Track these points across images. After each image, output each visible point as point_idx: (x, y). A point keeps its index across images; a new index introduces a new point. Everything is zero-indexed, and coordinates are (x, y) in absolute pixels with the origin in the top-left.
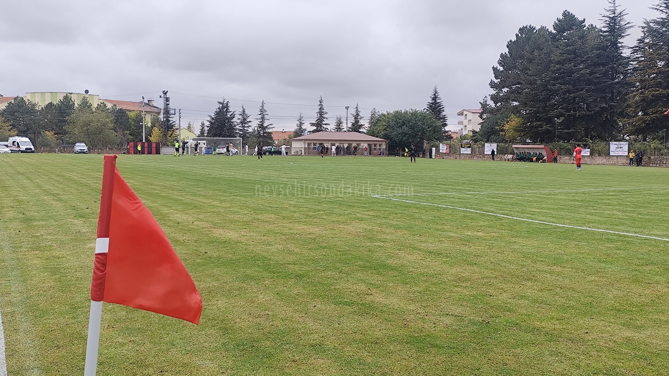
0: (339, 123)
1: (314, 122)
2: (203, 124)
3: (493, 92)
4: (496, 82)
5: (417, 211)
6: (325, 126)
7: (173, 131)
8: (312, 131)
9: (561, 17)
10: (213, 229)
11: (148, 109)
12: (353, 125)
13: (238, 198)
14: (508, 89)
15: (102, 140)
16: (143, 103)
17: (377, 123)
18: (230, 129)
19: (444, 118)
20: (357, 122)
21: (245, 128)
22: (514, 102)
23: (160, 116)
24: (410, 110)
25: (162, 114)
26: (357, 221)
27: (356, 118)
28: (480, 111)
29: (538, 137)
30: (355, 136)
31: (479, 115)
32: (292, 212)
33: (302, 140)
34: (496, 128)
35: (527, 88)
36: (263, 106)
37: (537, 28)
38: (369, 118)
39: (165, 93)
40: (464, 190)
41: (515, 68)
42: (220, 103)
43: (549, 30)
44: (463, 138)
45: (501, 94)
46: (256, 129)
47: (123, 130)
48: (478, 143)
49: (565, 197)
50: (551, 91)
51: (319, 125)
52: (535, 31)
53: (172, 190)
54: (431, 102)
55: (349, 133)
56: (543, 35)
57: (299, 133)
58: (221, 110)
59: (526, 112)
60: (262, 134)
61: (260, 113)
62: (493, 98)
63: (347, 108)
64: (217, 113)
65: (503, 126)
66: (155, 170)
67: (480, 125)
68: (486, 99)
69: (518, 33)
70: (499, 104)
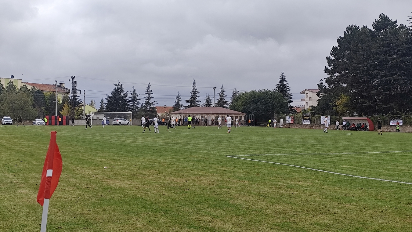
0: (208, 100)
1: (189, 99)
2: (102, 101)
3: (327, 76)
4: (329, 69)
5: (258, 167)
6: (197, 103)
7: (79, 107)
8: (187, 107)
9: (378, 19)
10: (108, 180)
11: (60, 90)
12: (219, 101)
13: (127, 158)
14: (339, 74)
15: (24, 115)
16: (56, 85)
17: (237, 100)
18: (123, 105)
19: (290, 96)
20: (222, 99)
21: (136, 105)
22: (343, 84)
23: (69, 95)
24: (263, 90)
25: (70, 93)
26: (213, 174)
27: (221, 96)
28: (318, 91)
29: (363, 111)
30: (220, 110)
31: (317, 94)
32: (166, 168)
33: (179, 113)
34: (330, 103)
35: (353, 73)
36: (149, 87)
37: (361, 27)
38: (232, 97)
39: (73, 78)
40: (297, 151)
41: (344, 57)
42: (116, 85)
43: (370, 29)
44: (305, 111)
45: (334, 78)
46: (144, 105)
47: (40, 106)
48: (316, 116)
49: (371, 157)
50: (371, 75)
51: (193, 102)
52: (358, 30)
53: (78, 152)
54: (279, 84)
55: (216, 108)
56: (365, 33)
57: (177, 108)
58: (116, 91)
59: (353, 92)
60: (148, 109)
61: (147, 92)
62: (327, 80)
63: (214, 88)
64: (113, 93)
65: (335, 102)
66: (65, 137)
67: (317, 102)
68: (322, 81)
69: (346, 31)
70: (332, 86)
